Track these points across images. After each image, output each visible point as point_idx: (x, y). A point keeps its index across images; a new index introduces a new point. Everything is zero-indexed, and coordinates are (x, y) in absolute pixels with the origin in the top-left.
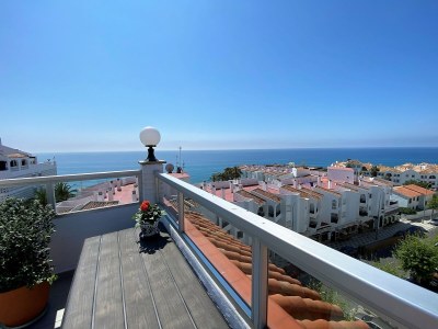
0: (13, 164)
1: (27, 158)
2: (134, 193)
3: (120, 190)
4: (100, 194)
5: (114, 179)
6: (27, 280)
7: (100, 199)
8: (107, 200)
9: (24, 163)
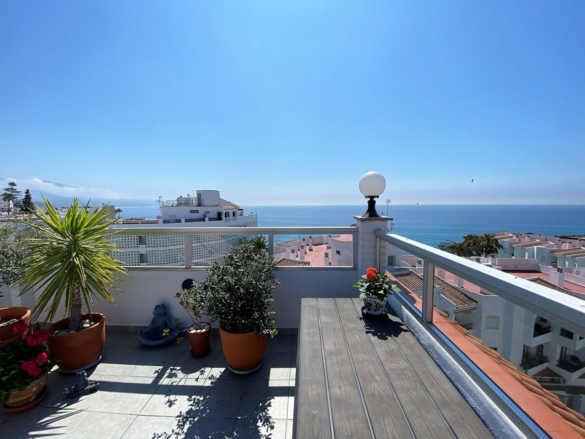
0: (227, 215)
1: (237, 210)
2: (327, 255)
3: (311, 250)
4: (293, 251)
5: (306, 236)
6: (254, 328)
7: (292, 257)
8: (298, 259)
9: (234, 215)
